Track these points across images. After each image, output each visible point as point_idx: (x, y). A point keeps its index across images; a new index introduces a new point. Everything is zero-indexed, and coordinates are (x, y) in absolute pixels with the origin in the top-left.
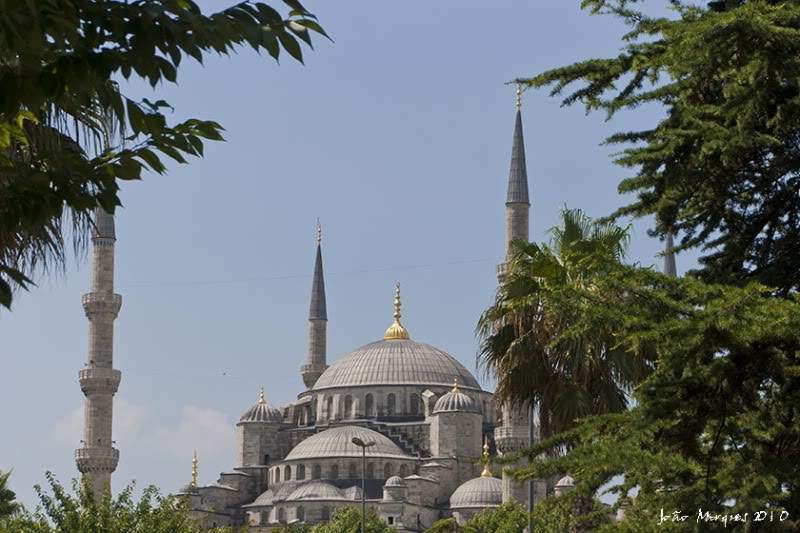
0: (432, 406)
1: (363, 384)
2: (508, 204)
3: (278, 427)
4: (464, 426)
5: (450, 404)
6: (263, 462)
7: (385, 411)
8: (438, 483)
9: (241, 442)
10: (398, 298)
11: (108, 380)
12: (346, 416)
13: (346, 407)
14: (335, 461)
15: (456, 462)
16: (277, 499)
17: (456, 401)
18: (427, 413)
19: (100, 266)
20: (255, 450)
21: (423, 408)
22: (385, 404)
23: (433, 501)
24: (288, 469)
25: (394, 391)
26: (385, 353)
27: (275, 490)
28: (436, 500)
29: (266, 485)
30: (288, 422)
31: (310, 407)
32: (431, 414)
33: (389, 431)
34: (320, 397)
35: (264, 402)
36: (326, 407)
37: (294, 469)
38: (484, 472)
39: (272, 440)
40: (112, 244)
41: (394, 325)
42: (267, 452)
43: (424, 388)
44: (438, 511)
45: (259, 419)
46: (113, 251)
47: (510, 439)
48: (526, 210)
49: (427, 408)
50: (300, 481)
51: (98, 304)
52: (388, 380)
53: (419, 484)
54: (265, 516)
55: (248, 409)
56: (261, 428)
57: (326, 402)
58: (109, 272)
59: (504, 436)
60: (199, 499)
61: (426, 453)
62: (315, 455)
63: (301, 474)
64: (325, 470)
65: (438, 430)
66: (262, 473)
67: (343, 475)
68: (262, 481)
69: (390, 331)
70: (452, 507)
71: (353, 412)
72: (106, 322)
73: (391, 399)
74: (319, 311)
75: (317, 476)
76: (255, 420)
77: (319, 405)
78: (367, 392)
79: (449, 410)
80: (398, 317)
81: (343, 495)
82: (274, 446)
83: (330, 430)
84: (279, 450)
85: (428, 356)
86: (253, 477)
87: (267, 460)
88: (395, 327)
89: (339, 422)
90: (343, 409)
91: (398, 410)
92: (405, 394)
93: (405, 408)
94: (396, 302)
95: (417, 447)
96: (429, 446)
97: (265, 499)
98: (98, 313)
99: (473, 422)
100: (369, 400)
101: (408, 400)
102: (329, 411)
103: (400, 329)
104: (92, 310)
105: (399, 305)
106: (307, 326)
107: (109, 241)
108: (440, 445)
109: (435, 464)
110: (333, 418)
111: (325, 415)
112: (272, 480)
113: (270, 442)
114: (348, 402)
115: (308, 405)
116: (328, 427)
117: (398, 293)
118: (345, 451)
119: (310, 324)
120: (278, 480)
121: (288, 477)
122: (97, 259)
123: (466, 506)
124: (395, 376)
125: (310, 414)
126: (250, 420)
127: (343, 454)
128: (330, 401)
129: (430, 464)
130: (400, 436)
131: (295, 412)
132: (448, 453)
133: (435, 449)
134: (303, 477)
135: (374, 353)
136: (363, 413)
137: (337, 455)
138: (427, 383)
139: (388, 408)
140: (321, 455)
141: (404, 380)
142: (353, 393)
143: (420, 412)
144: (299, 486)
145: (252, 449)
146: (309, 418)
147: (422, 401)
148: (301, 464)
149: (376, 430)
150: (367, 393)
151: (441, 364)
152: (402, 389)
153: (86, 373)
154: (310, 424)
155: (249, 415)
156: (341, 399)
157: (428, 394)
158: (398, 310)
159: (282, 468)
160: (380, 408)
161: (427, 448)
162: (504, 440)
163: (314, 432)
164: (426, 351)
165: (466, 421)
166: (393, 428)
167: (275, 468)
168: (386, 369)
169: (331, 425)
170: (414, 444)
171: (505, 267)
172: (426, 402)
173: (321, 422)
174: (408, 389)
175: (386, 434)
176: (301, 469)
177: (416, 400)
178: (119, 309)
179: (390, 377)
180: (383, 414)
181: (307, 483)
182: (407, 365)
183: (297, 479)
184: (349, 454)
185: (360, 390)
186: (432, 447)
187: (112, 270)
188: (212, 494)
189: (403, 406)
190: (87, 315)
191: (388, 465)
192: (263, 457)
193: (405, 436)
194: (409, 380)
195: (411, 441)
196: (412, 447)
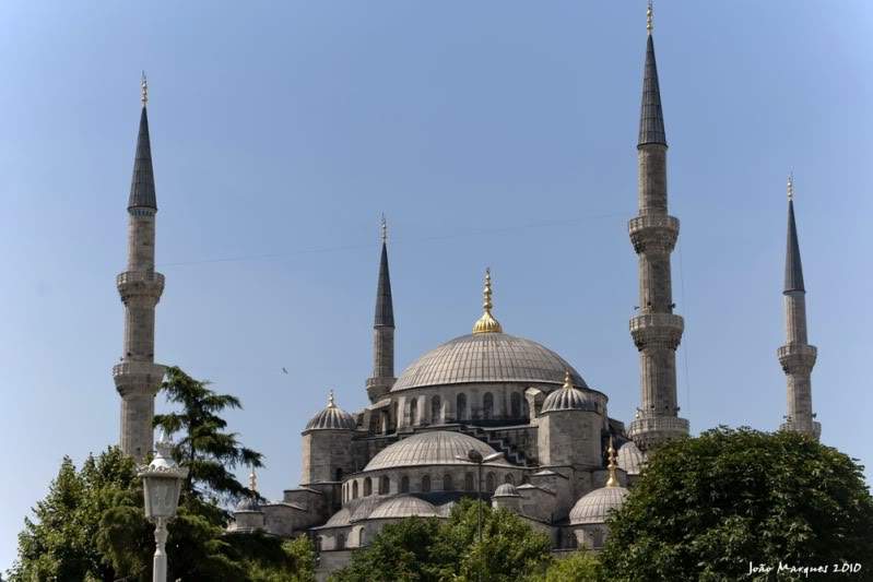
0: (539, 405)
1: (453, 382)
2: (640, 147)
3: (351, 435)
4: (580, 427)
5: (563, 401)
6: (334, 476)
7: (481, 413)
8: (554, 495)
9: (308, 453)
10: (488, 285)
11: (148, 377)
12: (433, 421)
13: (433, 410)
14: (426, 470)
15: (571, 471)
16: (356, 518)
17: (569, 397)
18: (532, 415)
19: (138, 240)
20: (325, 462)
21: (527, 409)
22: (481, 405)
23: (549, 516)
24: (368, 481)
25: (492, 390)
26: (478, 347)
27: (352, 509)
28: (552, 515)
29: (340, 504)
30: (364, 429)
31: (389, 412)
32: (538, 415)
33: (488, 436)
34: (402, 401)
35: (334, 406)
36: (409, 412)
37: (375, 482)
38: (610, 481)
39: (346, 452)
40: (152, 215)
41: (484, 318)
42: (340, 465)
43: (527, 385)
44: (556, 529)
45: (329, 425)
46: (153, 223)
47: (652, 432)
48: (664, 153)
49: (532, 408)
50: (383, 496)
51: (137, 285)
52: (483, 377)
53: (534, 495)
54: (341, 540)
55: (314, 415)
56: (331, 437)
57: (409, 405)
58: (148, 248)
59: (646, 430)
60: (261, 518)
61: (534, 462)
62: (402, 464)
63: (384, 489)
64: (414, 482)
65: (548, 433)
66: (334, 490)
67: (437, 486)
68: (334, 498)
69: (479, 323)
70: (573, 523)
71: (443, 416)
72: (145, 307)
73: (488, 399)
74: (385, 317)
75: (405, 490)
76: (325, 427)
77: (401, 408)
78: (458, 391)
79: (562, 408)
80: (489, 307)
81: (437, 511)
82: (348, 458)
83: (416, 436)
84: (353, 463)
85: (530, 351)
86: (324, 495)
87: (339, 475)
88: (486, 319)
89: (426, 426)
90: (431, 414)
91: (497, 412)
92: (504, 393)
93: (506, 409)
94: (487, 290)
95: (522, 455)
96: (537, 453)
97: (339, 519)
98: (137, 295)
99: (591, 423)
100: (461, 400)
101: (509, 399)
102: (412, 415)
103: (491, 321)
104: (128, 292)
105: (489, 293)
106: (371, 335)
107: (150, 210)
108: (552, 451)
109: (549, 472)
110: (417, 423)
111: (408, 420)
112: (348, 496)
113: (342, 453)
114: (435, 404)
115: (385, 410)
116: (413, 434)
117: (489, 279)
118: (438, 459)
119: (376, 332)
120: (355, 496)
121: (368, 491)
122: (134, 232)
123: (592, 521)
124: (492, 372)
125: (389, 420)
126: (318, 427)
127: (435, 462)
128: (414, 404)
129: (543, 473)
130: (501, 442)
131: (372, 417)
132: (562, 461)
133: (545, 457)
134: (387, 492)
135: (464, 347)
136: (455, 416)
137: (428, 463)
138: (530, 380)
139: (484, 409)
140: (408, 463)
141: (502, 377)
142: (442, 394)
143: (522, 414)
144: (382, 502)
145: (322, 462)
146: (388, 425)
147: (526, 401)
148: (384, 475)
149: (472, 434)
150: (458, 393)
151: (545, 359)
152: (501, 387)
153: (121, 368)
154: (389, 432)
155: (316, 421)
156: (427, 400)
157: (533, 392)
158: (489, 299)
159: (361, 481)
160: (475, 410)
161: (534, 456)
162: (645, 434)
163: (396, 440)
164: (526, 345)
165: (582, 422)
166: (493, 433)
167: (351, 482)
168: (480, 365)
169: (416, 431)
170: (519, 451)
171: (640, 221)
172: (531, 401)
173: (403, 428)
174: (508, 386)
175: (484, 440)
176: (385, 482)
177: (518, 400)
178: (161, 292)
179: (486, 373)
180: (478, 417)
181: (392, 498)
182: (505, 359)
183: (380, 494)
184: (442, 462)
185: (449, 388)
186: (541, 454)
187: (153, 245)
188: (276, 513)
189: (502, 407)
190: (123, 299)
191: (490, 475)
192: (335, 471)
193: (507, 441)
194: (508, 377)
195: (514, 448)
196: (516, 455)
